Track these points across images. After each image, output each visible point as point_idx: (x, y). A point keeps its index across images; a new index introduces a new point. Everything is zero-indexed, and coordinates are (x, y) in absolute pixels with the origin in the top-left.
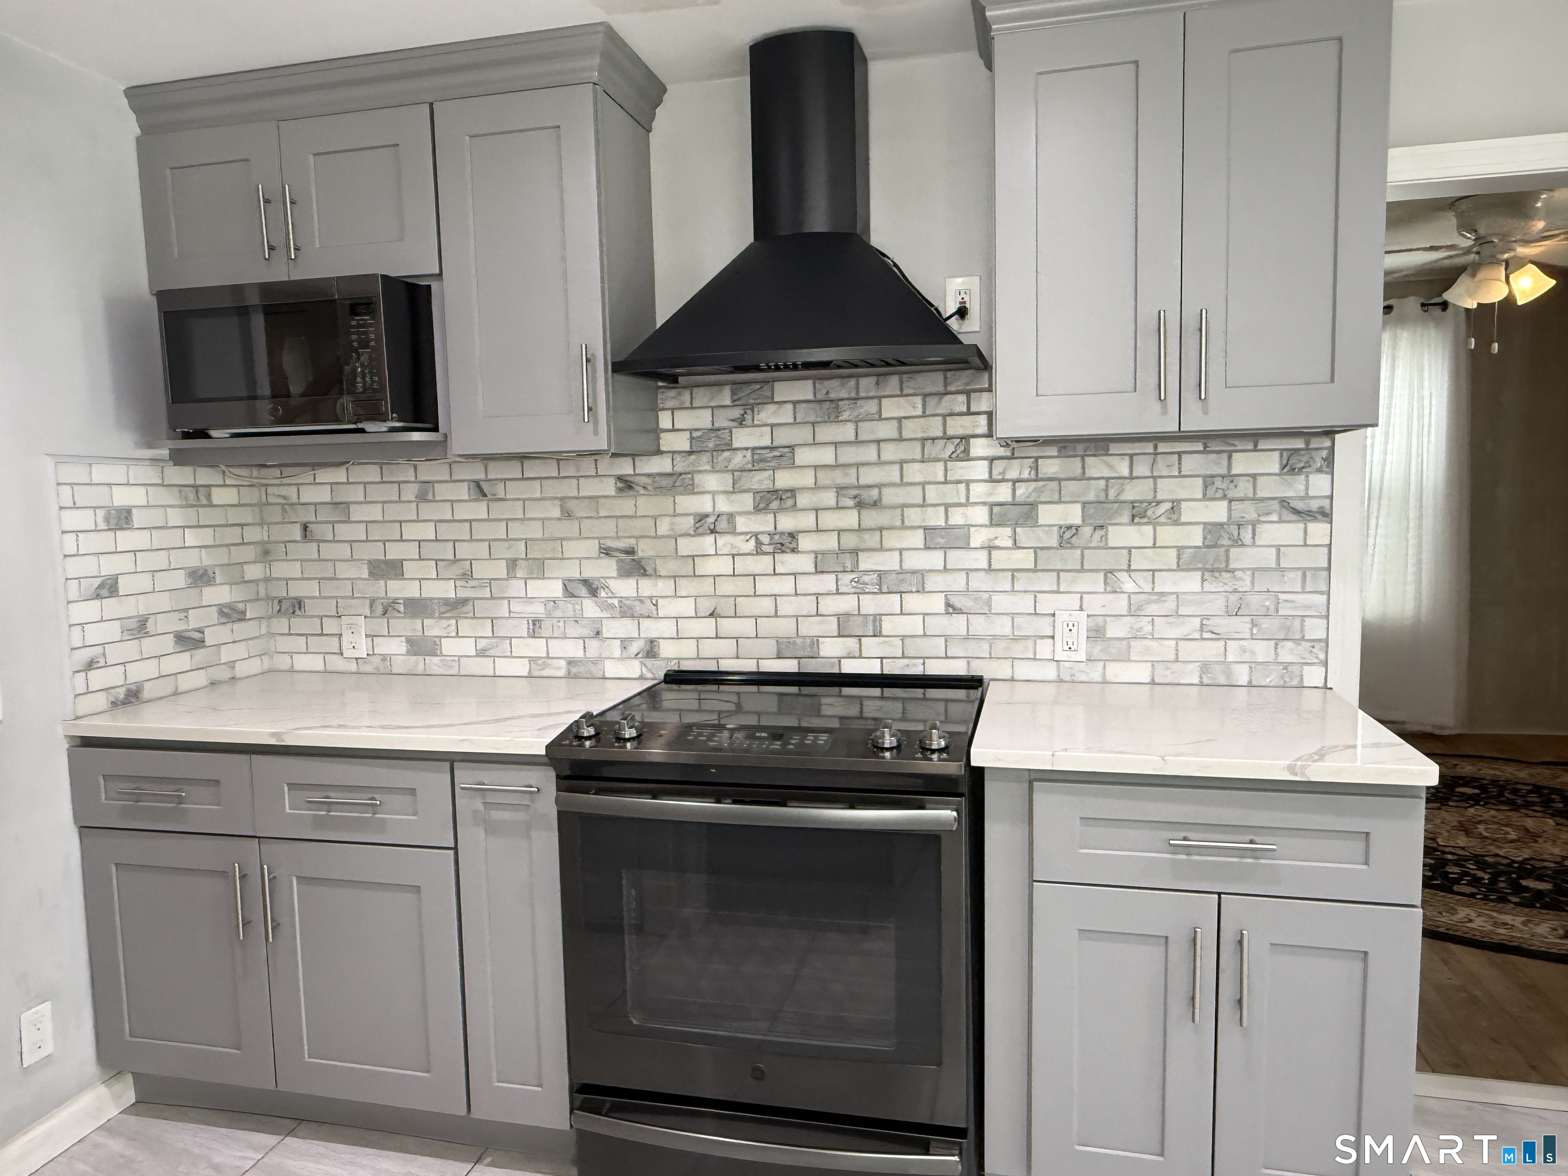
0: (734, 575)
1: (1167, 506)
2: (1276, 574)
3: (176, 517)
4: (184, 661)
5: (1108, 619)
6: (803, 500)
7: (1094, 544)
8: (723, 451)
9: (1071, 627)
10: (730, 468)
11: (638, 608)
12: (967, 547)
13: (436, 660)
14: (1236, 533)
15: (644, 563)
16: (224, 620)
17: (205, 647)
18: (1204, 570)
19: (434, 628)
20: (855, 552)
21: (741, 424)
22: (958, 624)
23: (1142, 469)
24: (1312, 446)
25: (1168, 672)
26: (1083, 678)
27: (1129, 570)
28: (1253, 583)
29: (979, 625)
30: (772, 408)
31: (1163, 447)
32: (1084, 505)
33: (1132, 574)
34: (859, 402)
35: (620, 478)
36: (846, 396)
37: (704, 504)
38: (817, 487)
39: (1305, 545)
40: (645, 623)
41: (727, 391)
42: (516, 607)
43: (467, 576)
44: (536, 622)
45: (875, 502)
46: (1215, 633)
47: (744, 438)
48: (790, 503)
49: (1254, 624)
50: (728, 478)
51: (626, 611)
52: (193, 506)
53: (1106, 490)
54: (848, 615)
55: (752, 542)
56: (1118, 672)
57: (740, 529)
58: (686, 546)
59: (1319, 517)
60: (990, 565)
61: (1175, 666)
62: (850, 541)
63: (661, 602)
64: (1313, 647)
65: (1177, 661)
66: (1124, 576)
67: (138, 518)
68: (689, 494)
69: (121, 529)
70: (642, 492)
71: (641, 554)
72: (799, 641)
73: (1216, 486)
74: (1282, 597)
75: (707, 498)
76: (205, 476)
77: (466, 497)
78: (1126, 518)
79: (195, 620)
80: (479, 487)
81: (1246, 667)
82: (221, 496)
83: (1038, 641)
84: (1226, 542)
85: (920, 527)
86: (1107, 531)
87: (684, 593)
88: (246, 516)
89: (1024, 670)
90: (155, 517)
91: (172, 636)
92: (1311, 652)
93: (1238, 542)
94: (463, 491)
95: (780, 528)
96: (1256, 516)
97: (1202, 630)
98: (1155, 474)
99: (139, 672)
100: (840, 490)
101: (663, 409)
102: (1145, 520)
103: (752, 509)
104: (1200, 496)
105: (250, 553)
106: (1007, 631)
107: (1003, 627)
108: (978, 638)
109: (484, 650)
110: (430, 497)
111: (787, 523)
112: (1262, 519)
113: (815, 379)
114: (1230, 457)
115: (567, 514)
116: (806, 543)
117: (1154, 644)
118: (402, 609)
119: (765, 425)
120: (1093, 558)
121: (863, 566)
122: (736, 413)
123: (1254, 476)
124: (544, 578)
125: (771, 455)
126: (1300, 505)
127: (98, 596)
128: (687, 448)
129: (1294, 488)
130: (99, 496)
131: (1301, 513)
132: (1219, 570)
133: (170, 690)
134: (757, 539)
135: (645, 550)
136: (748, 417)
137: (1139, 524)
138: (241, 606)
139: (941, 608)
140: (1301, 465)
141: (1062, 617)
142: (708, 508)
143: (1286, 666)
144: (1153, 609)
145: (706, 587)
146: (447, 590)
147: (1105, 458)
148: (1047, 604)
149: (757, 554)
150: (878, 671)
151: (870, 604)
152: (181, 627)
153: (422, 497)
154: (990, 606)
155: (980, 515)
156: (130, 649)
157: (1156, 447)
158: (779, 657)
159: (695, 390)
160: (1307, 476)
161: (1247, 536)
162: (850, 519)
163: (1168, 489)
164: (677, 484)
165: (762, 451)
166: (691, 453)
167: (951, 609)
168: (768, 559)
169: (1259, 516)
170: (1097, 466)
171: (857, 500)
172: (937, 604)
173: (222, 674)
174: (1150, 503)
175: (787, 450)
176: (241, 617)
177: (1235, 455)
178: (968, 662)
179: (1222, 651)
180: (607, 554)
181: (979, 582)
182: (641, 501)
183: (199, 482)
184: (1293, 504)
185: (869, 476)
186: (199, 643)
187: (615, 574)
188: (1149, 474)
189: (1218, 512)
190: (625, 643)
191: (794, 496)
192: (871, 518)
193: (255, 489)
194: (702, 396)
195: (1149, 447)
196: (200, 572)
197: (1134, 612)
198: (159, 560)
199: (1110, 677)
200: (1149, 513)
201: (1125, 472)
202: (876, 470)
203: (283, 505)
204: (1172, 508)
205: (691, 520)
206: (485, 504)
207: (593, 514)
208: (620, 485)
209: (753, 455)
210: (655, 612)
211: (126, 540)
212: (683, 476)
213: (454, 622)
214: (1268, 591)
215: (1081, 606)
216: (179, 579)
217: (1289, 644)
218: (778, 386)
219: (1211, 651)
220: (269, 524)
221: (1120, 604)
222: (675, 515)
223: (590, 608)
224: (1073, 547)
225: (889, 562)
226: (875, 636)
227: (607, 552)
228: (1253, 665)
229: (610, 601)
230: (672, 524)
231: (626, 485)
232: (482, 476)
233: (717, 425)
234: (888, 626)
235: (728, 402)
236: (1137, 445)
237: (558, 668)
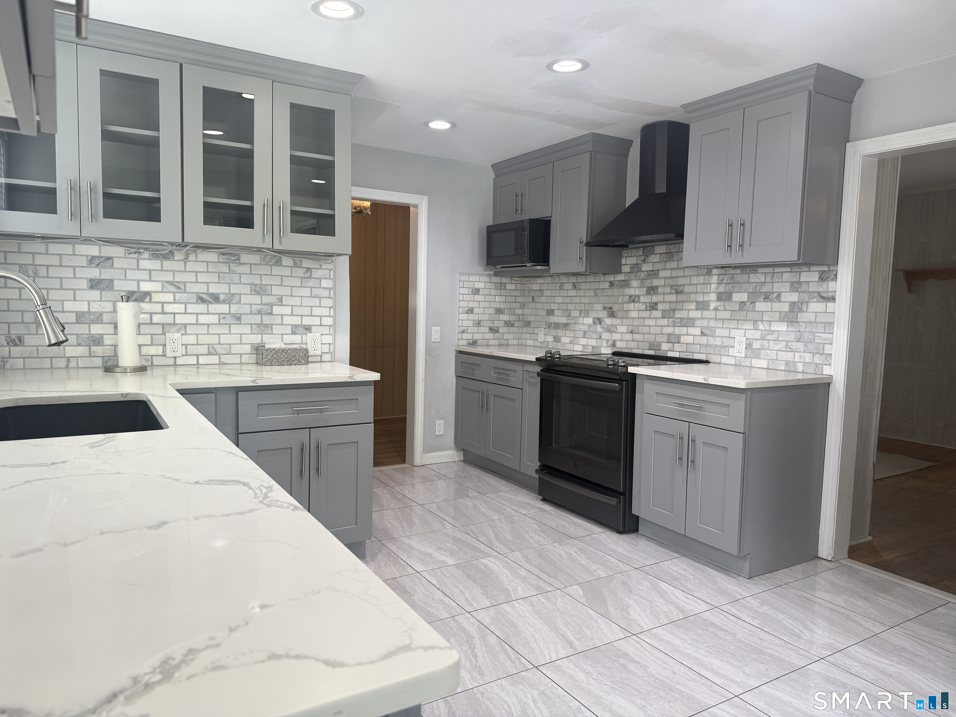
0: (638, 318)
1: (776, 295)
2: (815, 324)
3: (493, 292)
4: (491, 336)
5: (754, 341)
6: (660, 290)
7: (751, 310)
8: (639, 272)
9: (740, 343)
10: (640, 278)
11: (612, 329)
12: (708, 310)
13: (560, 344)
14: (800, 307)
15: (614, 313)
16: (506, 325)
17: (499, 333)
18: (788, 322)
19: (560, 333)
20: (674, 310)
21: (644, 262)
22: (704, 340)
23: (769, 279)
24: (830, 269)
25: (773, 364)
26: (744, 364)
27: (762, 321)
28: (806, 328)
29: (711, 341)
30: (654, 256)
31: (777, 270)
32: (748, 293)
33: (763, 322)
34: (679, 253)
35: (610, 282)
36: (676, 251)
37: (632, 291)
38: (665, 286)
39: (826, 312)
40: (613, 334)
41: (641, 250)
42: (581, 327)
43: (569, 315)
44: (585, 332)
45: (681, 291)
46: (791, 349)
47: (646, 267)
48: (656, 291)
49: (806, 346)
50: (640, 282)
51: (609, 330)
52: (499, 289)
53: (756, 287)
54: (670, 334)
55: (645, 306)
56: (756, 362)
57: (641, 301)
58: (626, 307)
59: (832, 300)
60: (716, 317)
61: (776, 362)
62: (673, 306)
63: (618, 327)
64: (827, 357)
65: (777, 360)
66: (760, 323)
67: (481, 292)
68: (628, 288)
69: (476, 294)
70: (616, 287)
71: (614, 309)
72: (655, 343)
73: (794, 286)
74: (816, 334)
75: (633, 289)
76: (504, 280)
77: (571, 288)
78: (762, 299)
79: (496, 324)
80: (574, 284)
81: (802, 364)
82: (509, 287)
83: (730, 348)
84: (797, 310)
85: (694, 301)
86: (755, 304)
87: (624, 324)
88: (518, 293)
89: (725, 360)
90: (487, 291)
91: (488, 328)
92: (826, 359)
93: (801, 310)
94: (570, 286)
95: (653, 301)
96: (808, 299)
97: (786, 348)
98: (773, 281)
99: (477, 336)
100: (672, 286)
101: (623, 257)
102: (768, 300)
103: (645, 294)
104: (789, 290)
105: (518, 305)
106: (720, 343)
107: (718, 342)
108: (711, 346)
109: (572, 341)
110: (562, 288)
111: (655, 299)
112: (810, 300)
113: (667, 244)
114: (800, 274)
115: (596, 295)
116: (660, 306)
117: (769, 352)
118: (553, 326)
119: (651, 262)
120: (751, 315)
121: (676, 316)
122: (643, 258)
123: (808, 282)
124: (588, 317)
125: (652, 273)
126: (824, 295)
127: (467, 313)
128: (629, 271)
129: (821, 288)
130: (471, 285)
131: (825, 298)
132: (794, 322)
133: (486, 343)
134: (646, 305)
135: (615, 308)
136: (647, 259)
137: (767, 301)
138: (513, 322)
139: (699, 333)
140: (826, 277)
141: (737, 338)
142: (633, 293)
143: (817, 365)
144: (769, 337)
145: (630, 322)
146: (563, 320)
147: (756, 274)
148: (734, 333)
149: (646, 310)
150: (678, 356)
151: (677, 331)
152: (492, 325)
153: (561, 288)
154: (715, 334)
155: (713, 297)
156: (475, 329)
157: (774, 270)
158: (649, 350)
159: (632, 250)
160: (828, 282)
161: (804, 308)
162: (673, 298)
163: (777, 287)
164: (626, 284)
165: (650, 272)
166: (630, 273)
167: (703, 334)
168: (648, 312)
169: (809, 299)
170: (753, 278)
171: (676, 290)
172: (697, 331)
173: (505, 342)
174: (771, 293)
175: (656, 271)
176: (513, 325)
177: (801, 273)
178: (707, 355)
179: (793, 357)
180: (605, 309)
181: (712, 324)
182: (615, 290)
183: (502, 282)
184: (822, 294)
185: (681, 281)
186: (497, 331)
187: (606, 317)
188: (771, 281)
189: (794, 297)
190: (608, 341)
191: (657, 289)
192: (681, 297)
193: (523, 285)
194: (634, 252)
195: (771, 270)
196: (500, 310)
197: (763, 338)
198: (487, 305)
199: (753, 365)
200: (770, 297)
201: (763, 280)
202: (683, 279)
203: (529, 290)
204: (778, 295)
205: (628, 297)
206: (575, 291)
207: (603, 295)
208: (610, 284)
209: (647, 273)
210: (616, 330)
211: (477, 297)
212: (627, 281)
213: (565, 331)
214: (811, 332)
215: (745, 335)
216: (492, 311)
217: (818, 355)
218: (656, 248)
219: (789, 356)
220: (525, 296)
221: (757, 335)
222: (624, 295)
223: (599, 328)
224: (744, 311)
225: (684, 314)
226: (678, 343)
227: (605, 308)
228: (805, 363)
229: (604, 326)
230: (623, 298)
231: (612, 284)
232: (575, 281)
233: (638, 263)
234: (683, 339)
235: (641, 254)
236: (768, 269)
237: (589, 349)
